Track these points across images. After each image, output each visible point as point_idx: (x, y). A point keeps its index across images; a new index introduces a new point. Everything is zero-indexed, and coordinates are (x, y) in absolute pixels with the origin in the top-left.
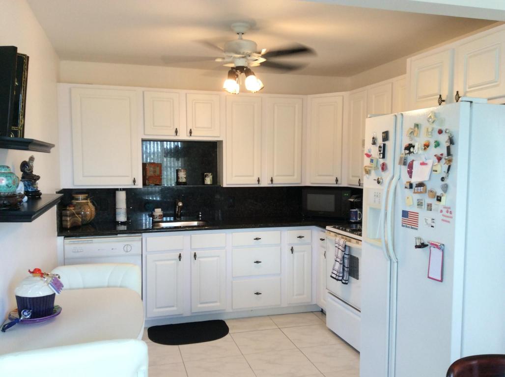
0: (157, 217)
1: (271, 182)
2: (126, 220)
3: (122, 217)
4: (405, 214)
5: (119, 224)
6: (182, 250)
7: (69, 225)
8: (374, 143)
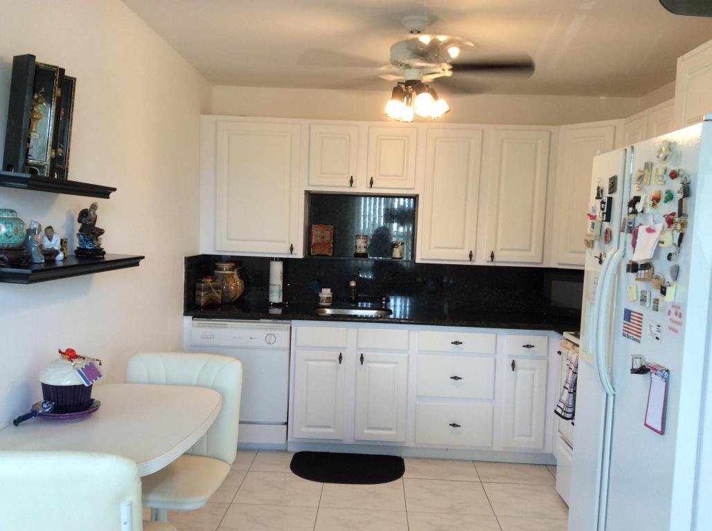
0: (323, 301)
1: (490, 260)
2: (281, 301)
3: (276, 297)
4: (628, 314)
5: (271, 305)
6: (345, 348)
7: (203, 301)
8: (598, 197)
